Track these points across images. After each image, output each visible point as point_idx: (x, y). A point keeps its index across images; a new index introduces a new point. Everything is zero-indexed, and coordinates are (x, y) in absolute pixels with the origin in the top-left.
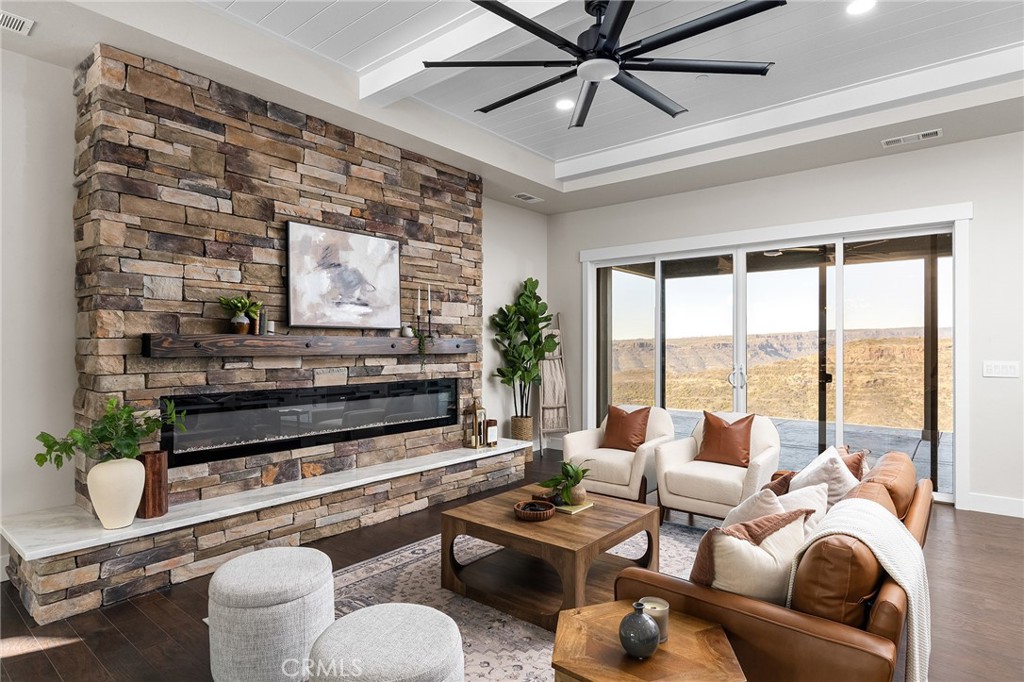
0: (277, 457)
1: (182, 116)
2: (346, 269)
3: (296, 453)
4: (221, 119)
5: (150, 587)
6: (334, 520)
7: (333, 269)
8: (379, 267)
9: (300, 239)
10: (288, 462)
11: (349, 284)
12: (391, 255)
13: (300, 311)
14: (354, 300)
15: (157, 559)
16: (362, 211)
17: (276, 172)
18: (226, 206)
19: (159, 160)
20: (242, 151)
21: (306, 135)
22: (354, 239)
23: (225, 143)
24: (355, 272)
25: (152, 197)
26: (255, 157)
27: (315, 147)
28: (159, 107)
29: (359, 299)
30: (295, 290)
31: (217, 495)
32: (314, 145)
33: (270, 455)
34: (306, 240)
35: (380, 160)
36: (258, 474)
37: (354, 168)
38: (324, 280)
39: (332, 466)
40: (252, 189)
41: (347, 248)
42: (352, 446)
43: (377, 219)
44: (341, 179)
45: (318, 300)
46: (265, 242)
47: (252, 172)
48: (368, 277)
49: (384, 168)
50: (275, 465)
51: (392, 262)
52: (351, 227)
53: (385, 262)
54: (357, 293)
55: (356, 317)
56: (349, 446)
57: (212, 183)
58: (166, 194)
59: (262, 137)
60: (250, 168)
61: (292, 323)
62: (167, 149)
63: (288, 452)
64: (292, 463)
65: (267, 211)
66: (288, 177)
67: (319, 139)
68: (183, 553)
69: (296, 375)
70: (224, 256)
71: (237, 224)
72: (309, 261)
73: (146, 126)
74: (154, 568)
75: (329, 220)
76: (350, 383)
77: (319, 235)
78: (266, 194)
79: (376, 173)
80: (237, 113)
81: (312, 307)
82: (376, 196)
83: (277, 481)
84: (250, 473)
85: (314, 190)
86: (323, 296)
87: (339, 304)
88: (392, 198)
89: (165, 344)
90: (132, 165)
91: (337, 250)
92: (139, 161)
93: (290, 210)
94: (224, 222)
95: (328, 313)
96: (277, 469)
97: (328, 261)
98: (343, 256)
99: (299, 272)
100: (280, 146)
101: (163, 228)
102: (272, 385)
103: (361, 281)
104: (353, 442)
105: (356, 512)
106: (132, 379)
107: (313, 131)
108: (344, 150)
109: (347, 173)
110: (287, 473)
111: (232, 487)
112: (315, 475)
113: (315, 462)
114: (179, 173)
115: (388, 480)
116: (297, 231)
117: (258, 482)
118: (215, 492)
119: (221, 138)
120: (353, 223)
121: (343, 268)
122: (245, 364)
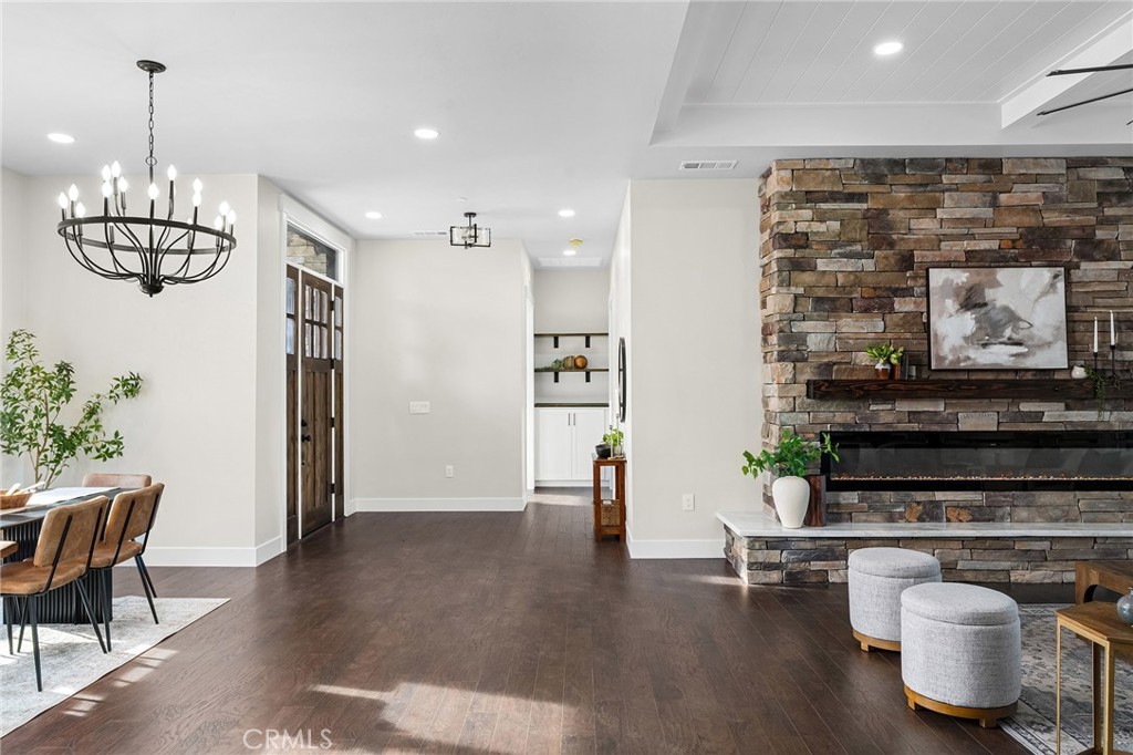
0: (921, 496)
1: (833, 197)
2: (994, 308)
3: (939, 496)
4: (863, 189)
5: (814, 579)
6: (978, 567)
7: (978, 310)
8: (1037, 300)
9: (940, 283)
10: (931, 502)
11: (992, 327)
12: (1053, 285)
13: (942, 354)
14: (1004, 339)
15: (818, 558)
16: (1014, 241)
17: (914, 224)
18: (869, 264)
19: (817, 238)
20: (885, 211)
21: (945, 179)
22: (1003, 274)
23: (868, 210)
24: (1006, 309)
25: (814, 269)
26: (897, 215)
27: (956, 188)
28: (816, 195)
29: (1009, 339)
30: (936, 335)
31: (865, 521)
32: (955, 187)
33: (913, 493)
34: (947, 282)
35: (1037, 179)
36: (901, 509)
37: (1003, 198)
38: (968, 322)
39: (979, 515)
40: (891, 245)
41: (995, 284)
42: (1005, 497)
43: (1035, 246)
44: (987, 212)
45: (961, 342)
46: (906, 292)
47: (891, 229)
48: (1021, 313)
49: (1043, 187)
50: (919, 503)
51: (1055, 291)
52: (1000, 260)
53: (1044, 294)
54: (1008, 332)
55: (1007, 358)
56: (1000, 496)
57: (858, 248)
58: (821, 265)
59: (901, 194)
60: (890, 226)
61: (934, 367)
62: (822, 227)
63: (931, 493)
64: (937, 504)
65: (907, 261)
66: (926, 225)
67: (958, 179)
68: (837, 559)
69: (938, 418)
70: (866, 310)
71: (884, 279)
72: (951, 304)
73: (807, 214)
74: (816, 565)
75: (972, 260)
76: (1001, 429)
77: (961, 277)
78: (903, 247)
79: (1032, 194)
80: (878, 179)
81: (954, 349)
82: (1030, 220)
83: (920, 519)
84: (894, 507)
85: (955, 231)
86: (966, 339)
87: (985, 345)
88: (1052, 218)
89: (823, 388)
90: (796, 247)
91: (983, 289)
92: (802, 242)
93: (930, 256)
94: (870, 280)
95: (972, 356)
96: (921, 508)
97: (971, 300)
98: (990, 294)
99: (940, 316)
100: (920, 197)
101: (820, 293)
102: (915, 427)
103: (1013, 318)
104: (1006, 493)
105: (1005, 565)
106: (800, 415)
107: (955, 172)
108: (990, 181)
109: (994, 204)
110: (931, 513)
111: (878, 517)
112: (960, 521)
113: (961, 508)
114: (833, 245)
115: (1046, 538)
116: (938, 277)
117: (902, 516)
118: (864, 518)
119: (865, 206)
120: (1004, 257)
121: (989, 307)
122: (889, 407)
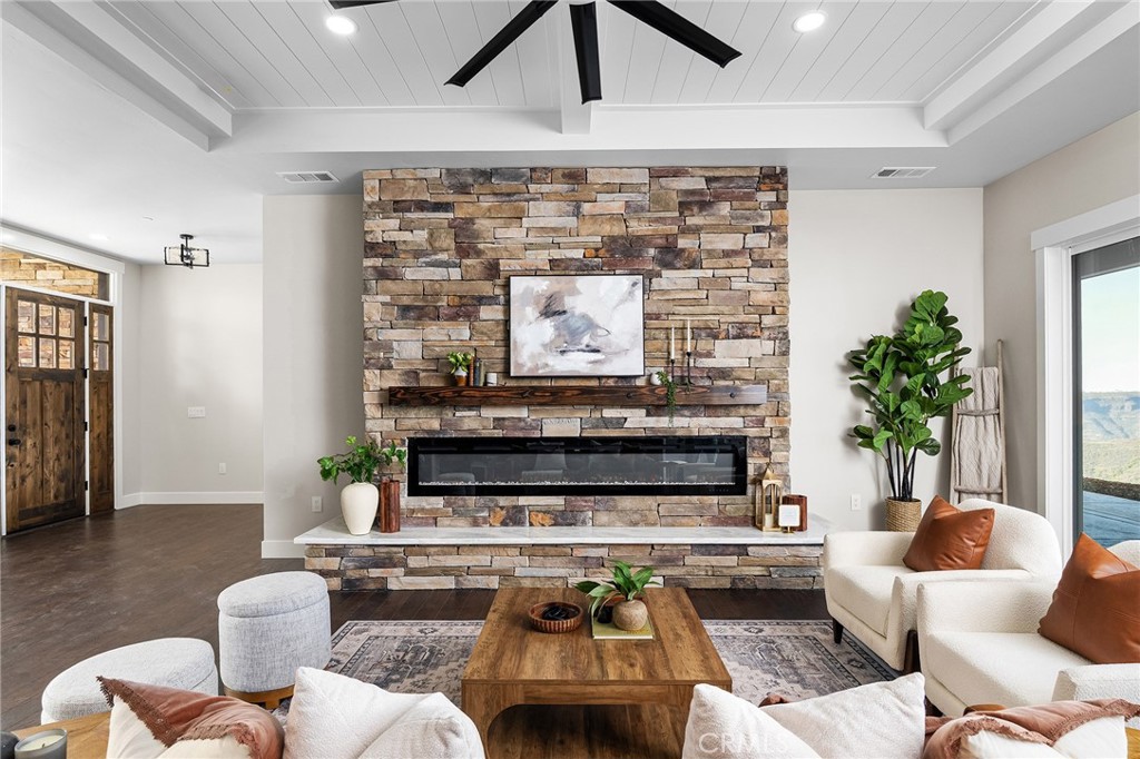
0: (503, 501)
1: (421, 206)
2: (573, 315)
3: (523, 500)
4: (450, 198)
5: (372, 586)
6: (535, 574)
7: (557, 317)
8: (615, 308)
9: (521, 291)
10: (515, 507)
11: (572, 335)
12: (631, 293)
13: (520, 361)
14: (583, 347)
15: (377, 566)
16: (597, 250)
17: (500, 233)
18: (455, 273)
19: (403, 247)
20: (471, 221)
21: (533, 188)
22: (583, 282)
23: (455, 219)
24: (584, 316)
25: (397, 278)
26: (483, 224)
27: (544, 196)
28: (403, 205)
29: (587, 346)
30: (515, 342)
31: (450, 526)
32: (539, 196)
33: (497, 498)
34: (528, 290)
35: (621, 188)
36: (485, 514)
37: (586, 208)
38: (548, 328)
39: (563, 519)
40: (479, 253)
41: (574, 292)
42: (586, 501)
43: (619, 255)
44: (571, 222)
45: (540, 349)
46: (492, 300)
47: (477, 238)
48: (599, 320)
49: (625, 197)
50: (502, 508)
51: (633, 300)
52: (585, 269)
53: (623, 301)
54: (586, 340)
55: (584, 365)
56: (579, 501)
57: (443, 256)
58: (409, 274)
59: (487, 202)
60: (476, 235)
61: (512, 374)
62: (407, 236)
63: (515, 497)
64: (520, 509)
65: (492, 270)
66: (515, 234)
67: (545, 188)
68: (395, 566)
69: (522, 424)
70: (453, 318)
71: (465, 288)
72: (531, 312)
73: (394, 223)
74: (375, 573)
75: (558, 267)
76: (584, 435)
77: (542, 285)
78: (491, 255)
79: (615, 204)
80: (463, 189)
81: (532, 356)
82: (617, 230)
83: (504, 524)
84: (478, 511)
85: (540, 240)
86: (545, 346)
87: (563, 352)
88: (638, 227)
89: (399, 396)
90: (385, 256)
91: (563, 297)
92: (389, 252)
93: (516, 265)
94: (454, 288)
95: (551, 363)
96: (504, 512)
97: (551, 310)
98: (569, 302)
99: (519, 324)
100: (505, 206)
101: (406, 301)
102: (498, 433)
103: (591, 325)
104: (587, 498)
105: (562, 572)
106: (386, 422)
107: (539, 181)
108: (573, 190)
109: (577, 213)
110: (514, 518)
111: (462, 522)
112: (543, 525)
113: (544, 512)
114: (417, 254)
115: (603, 545)
116: (518, 284)
117: (485, 521)
118: (448, 523)
119: (451, 215)
120: (586, 265)
121: (568, 315)
122: (473, 413)
